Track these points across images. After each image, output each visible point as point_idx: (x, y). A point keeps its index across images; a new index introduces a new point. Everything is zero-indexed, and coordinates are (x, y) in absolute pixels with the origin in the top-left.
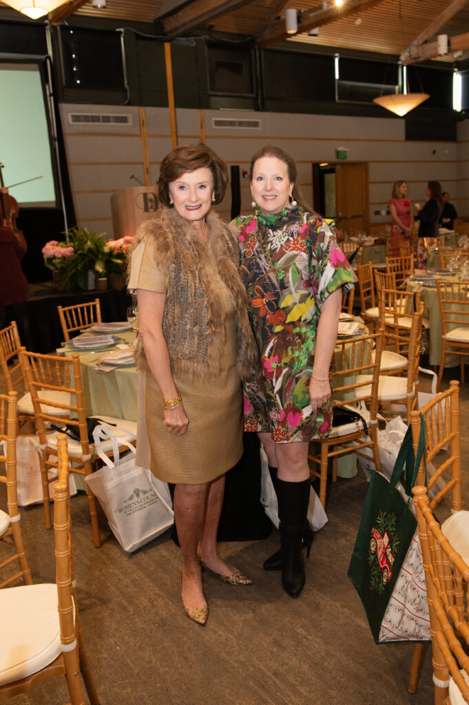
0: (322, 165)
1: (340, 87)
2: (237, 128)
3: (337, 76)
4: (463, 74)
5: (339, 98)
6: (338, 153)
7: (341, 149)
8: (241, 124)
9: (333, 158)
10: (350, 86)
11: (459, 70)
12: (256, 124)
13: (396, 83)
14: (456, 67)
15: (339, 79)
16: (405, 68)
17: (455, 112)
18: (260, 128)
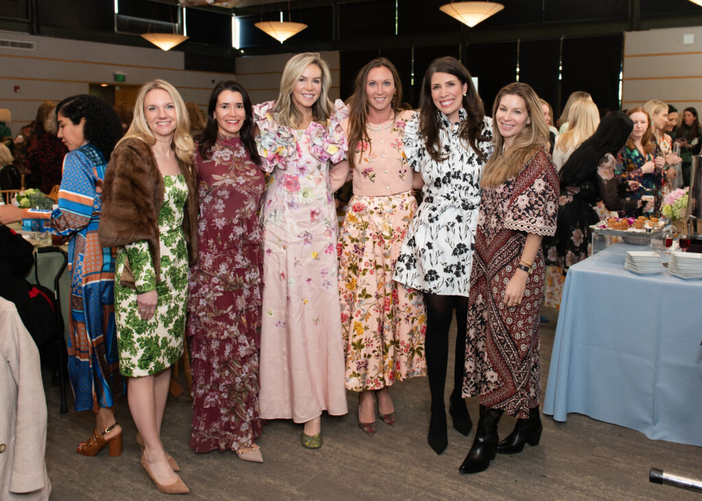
0: (104, 85)
1: (119, 20)
2: (10, 48)
3: (116, 11)
4: (240, 19)
5: (118, 29)
6: (116, 77)
7: (119, 73)
8: (13, 44)
9: (111, 81)
10: (130, 20)
11: (237, 15)
12: (29, 46)
13: (176, 21)
14: (234, 13)
15: (119, 13)
16: (184, 9)
17: (235, 49)
18: (34, 50)
